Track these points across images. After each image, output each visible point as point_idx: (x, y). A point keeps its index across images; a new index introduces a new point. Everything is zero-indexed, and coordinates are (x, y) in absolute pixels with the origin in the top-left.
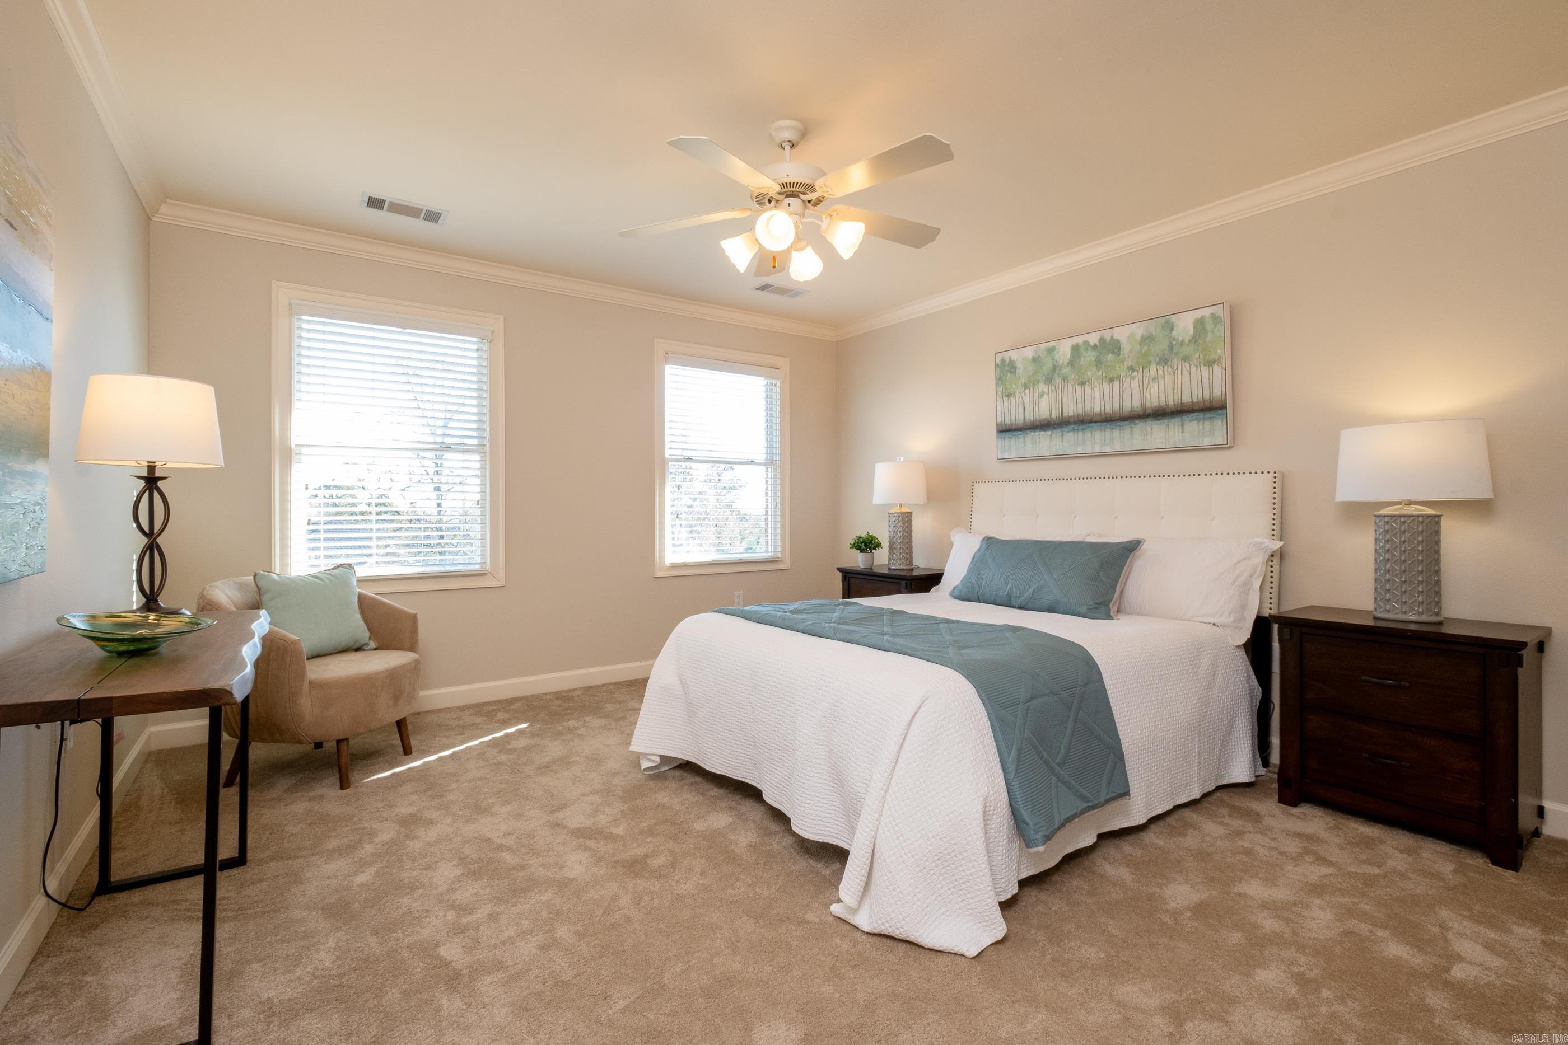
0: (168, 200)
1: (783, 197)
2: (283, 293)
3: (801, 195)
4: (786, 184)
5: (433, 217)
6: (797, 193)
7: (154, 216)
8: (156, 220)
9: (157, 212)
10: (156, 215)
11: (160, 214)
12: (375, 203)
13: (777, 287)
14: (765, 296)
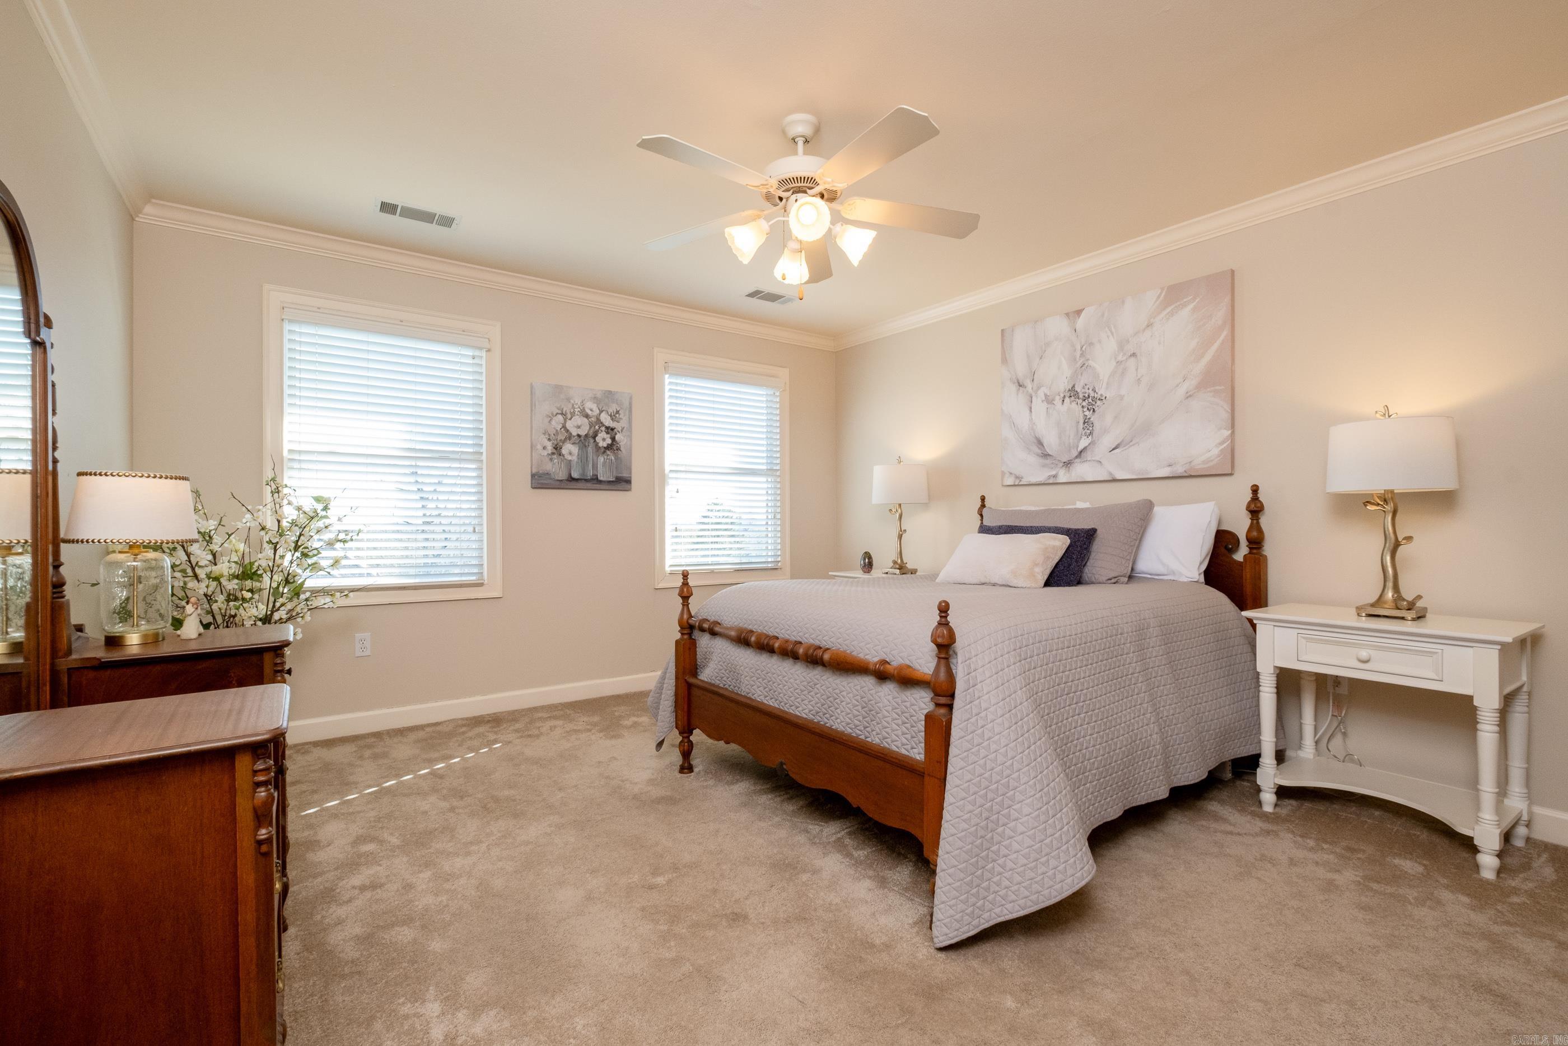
0: (154, 201)
1: (789, 193)
2: (274, 296)
3: (808, 191)
4: (797, 178)
5: (447, 222)
6: (804, 189)
7: (138, 216)
8: (141, 220)
9: (140, 212)
10: (140, 215)
11: (144, 215)
12: (388, 208)
13: (768, 293)
14: (755, 302)
